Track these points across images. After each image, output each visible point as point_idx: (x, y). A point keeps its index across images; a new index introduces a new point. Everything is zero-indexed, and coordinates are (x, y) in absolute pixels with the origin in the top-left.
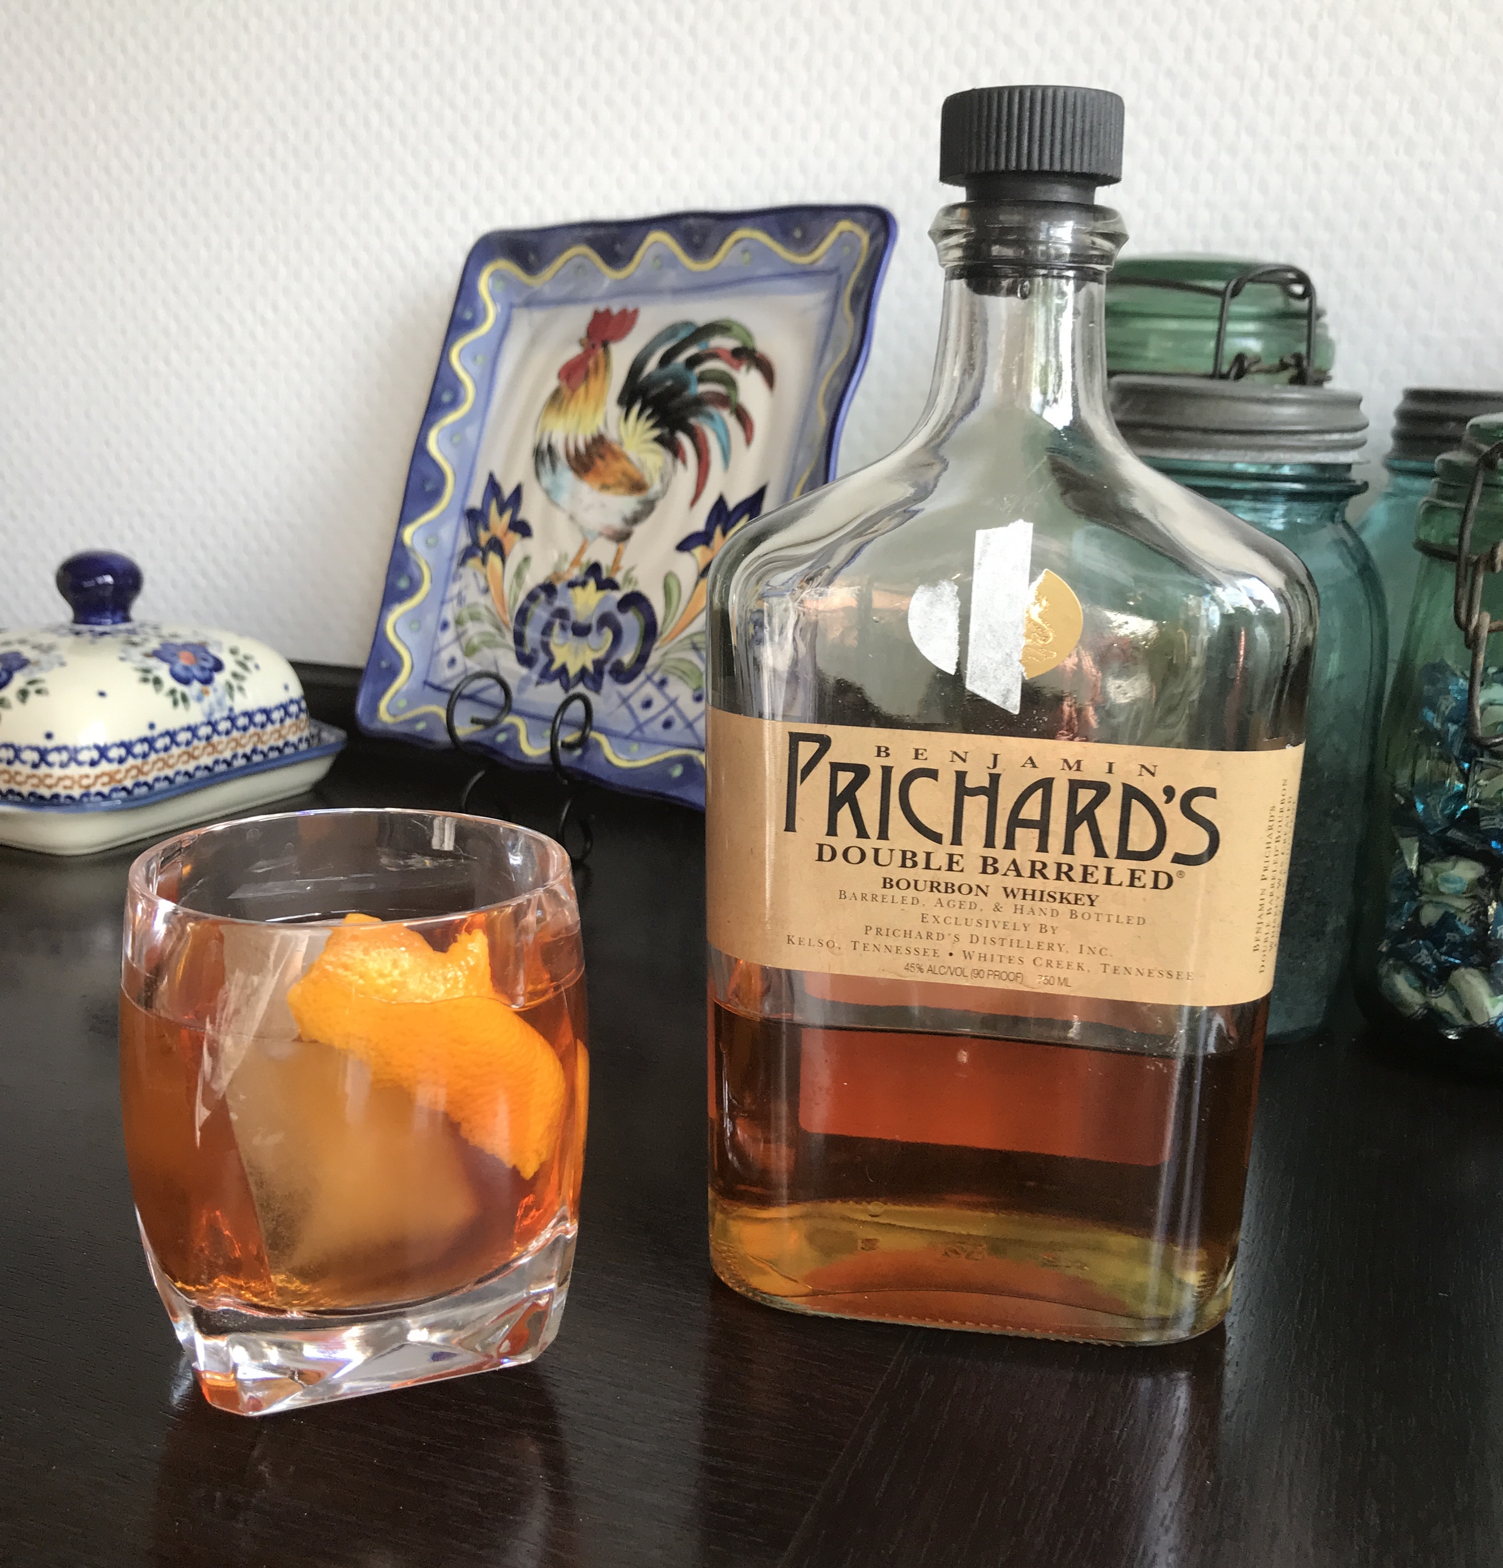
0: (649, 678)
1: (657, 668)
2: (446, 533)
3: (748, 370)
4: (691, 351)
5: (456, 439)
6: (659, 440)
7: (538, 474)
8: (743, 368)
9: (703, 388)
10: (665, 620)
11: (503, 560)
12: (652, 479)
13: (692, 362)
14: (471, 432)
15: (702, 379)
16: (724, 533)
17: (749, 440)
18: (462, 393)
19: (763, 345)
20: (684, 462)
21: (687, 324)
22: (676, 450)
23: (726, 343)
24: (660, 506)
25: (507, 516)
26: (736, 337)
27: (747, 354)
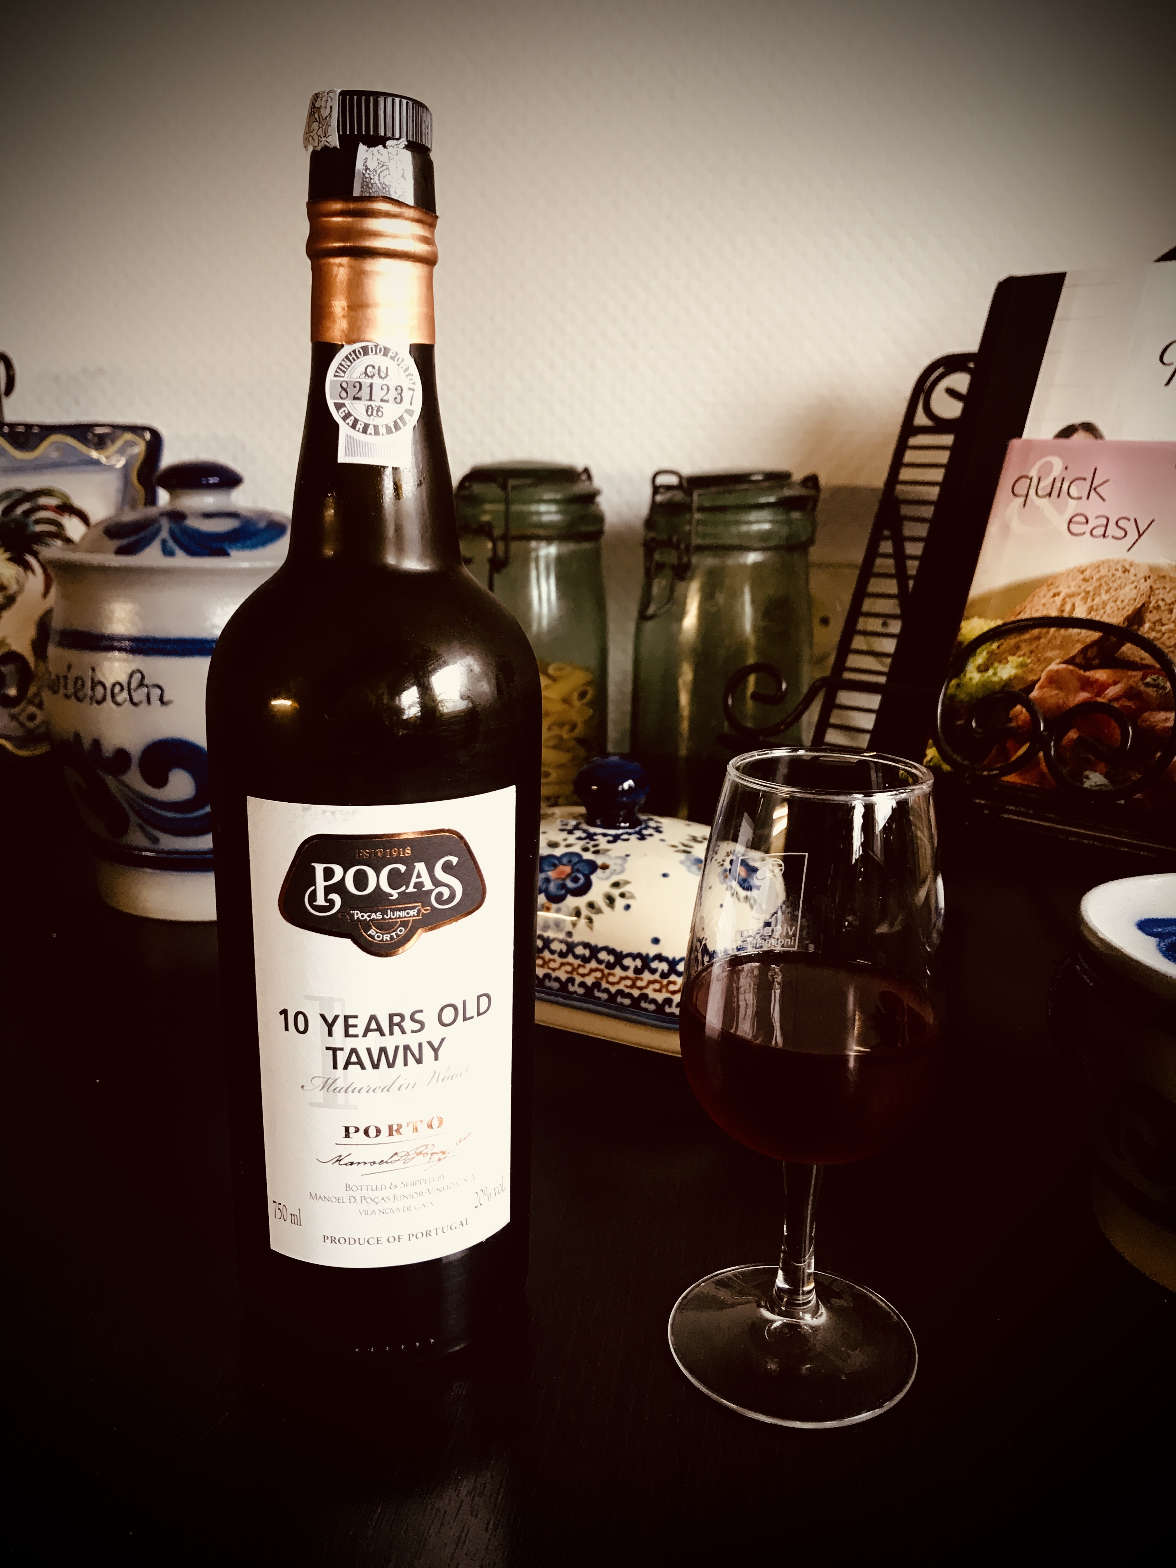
0: (31, 703)
1: (36, 696)
3: (70, 517)
4: (26, 506)
6: (10, 560)
8: (66, 516)
9: (39, 528)
10: (37, 669)
12: (10, 583)
13: (27, 513)
15: (38, 522)
19: (77, 503)
20: (33, 571)
21: (18, 490)
22: (27, 567)
23: (53, 502)
24: (19, 600)
26: (58, 497)
27: (67, 508)
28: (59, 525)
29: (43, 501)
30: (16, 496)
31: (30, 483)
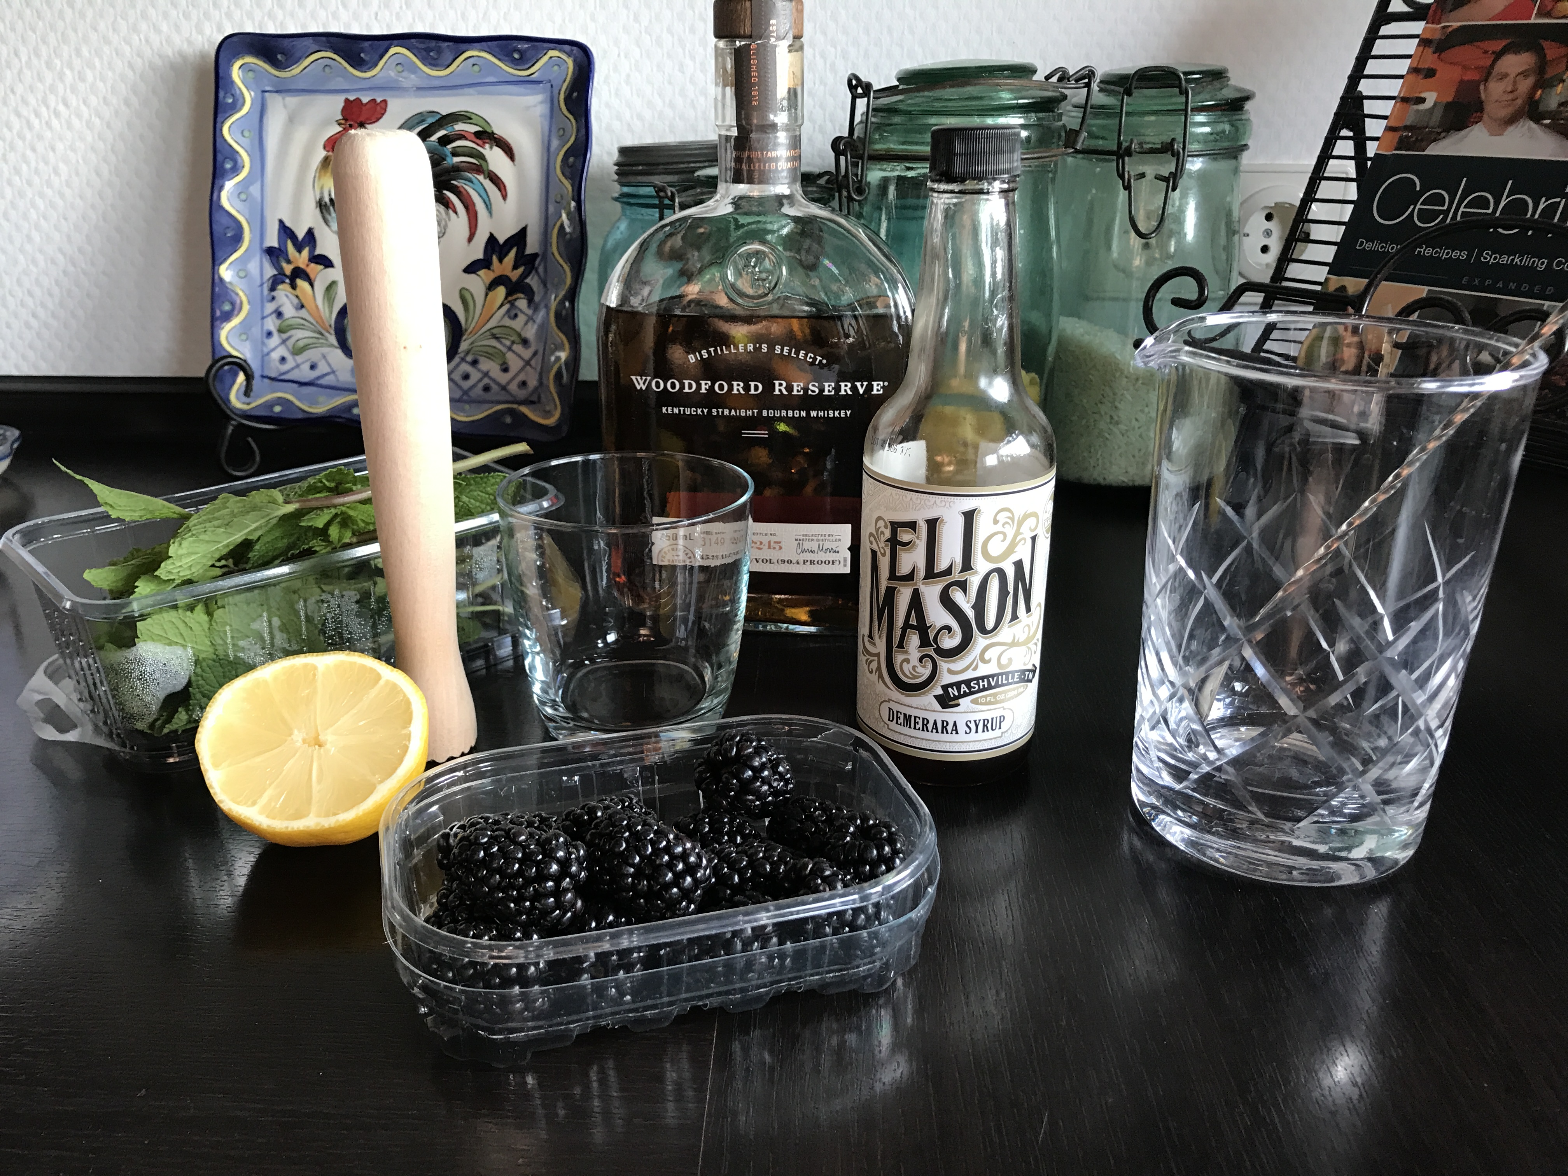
0: (463, 359)
1: (468, 352)
2: (253, 266)
3: (491, 148)
4: (442, 133)
5: (243, 196)
7: (326, 221)
8: (487, 146)
9: (458, 160)
10: (467, 320)
11: (312, 285)
13: (444, 141)
14: (255, 190)
15: (456, 152)
16: (501, 260)
17: (505, 197)
18: (239, 161)
19: (498, 130)
20: (455, 212)
21: (431, 113)
22: (447, 204)
23: (468, 128)
25: (306, 252)
26: (475, 124)
27: (486, 136)
28: (481, 157)
29: (460, 127)
30: (430, 120)
31: (445, 105)
